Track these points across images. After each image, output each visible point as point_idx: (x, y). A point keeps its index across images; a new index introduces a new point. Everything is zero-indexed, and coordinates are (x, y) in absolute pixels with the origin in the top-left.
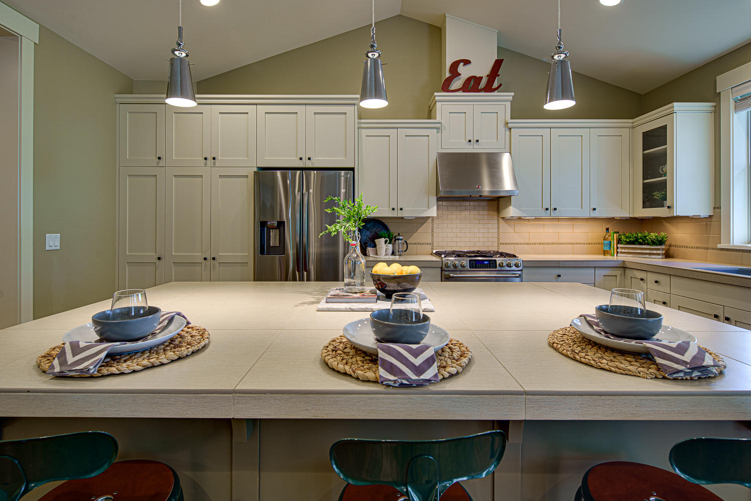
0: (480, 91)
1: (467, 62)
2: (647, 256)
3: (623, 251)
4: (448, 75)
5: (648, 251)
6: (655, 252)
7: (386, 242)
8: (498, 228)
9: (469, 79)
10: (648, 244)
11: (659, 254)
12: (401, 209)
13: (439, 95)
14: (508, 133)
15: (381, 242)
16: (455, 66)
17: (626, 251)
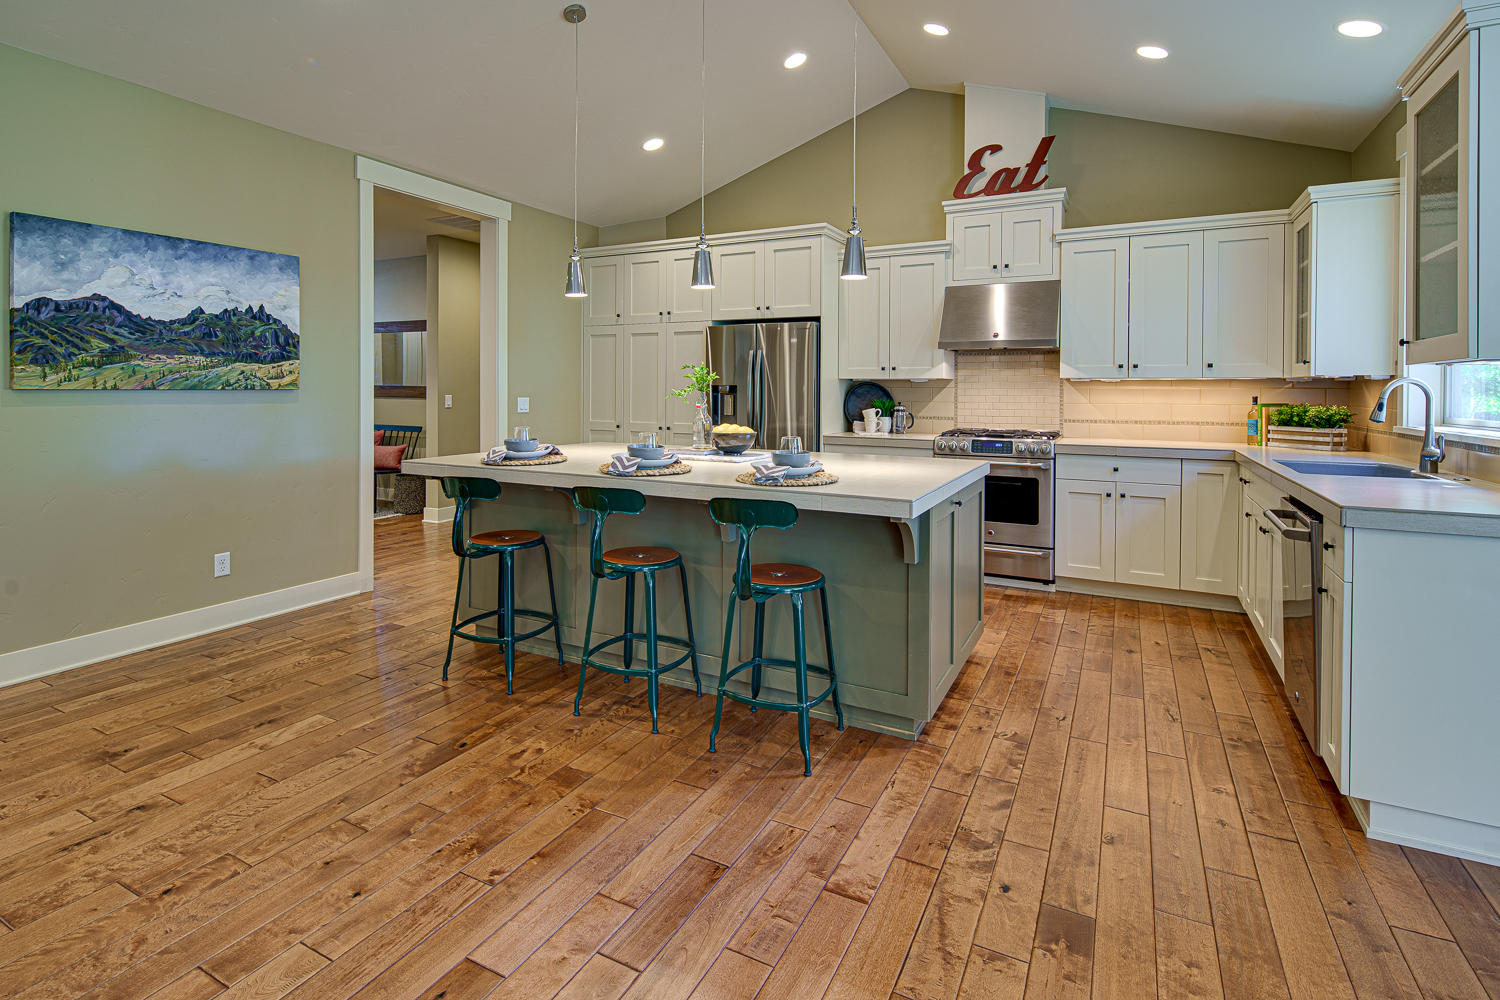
0: (1013, 190)
1: (995, 149)
2: (1310, 446)
3: (1276, 436)
4: (967, 171)
5: (1311, 438)
6: (1321, 439)
7: (877, 413)
8: (1061, 396)
9: (997, 175)
10: (1308, 425)
11: (1327, 444)
12: (894, 369)
13: (950, 205)
14: (1057, 250)
15: (870, 414)
16: (978, 155)
17: (1280, 437)
